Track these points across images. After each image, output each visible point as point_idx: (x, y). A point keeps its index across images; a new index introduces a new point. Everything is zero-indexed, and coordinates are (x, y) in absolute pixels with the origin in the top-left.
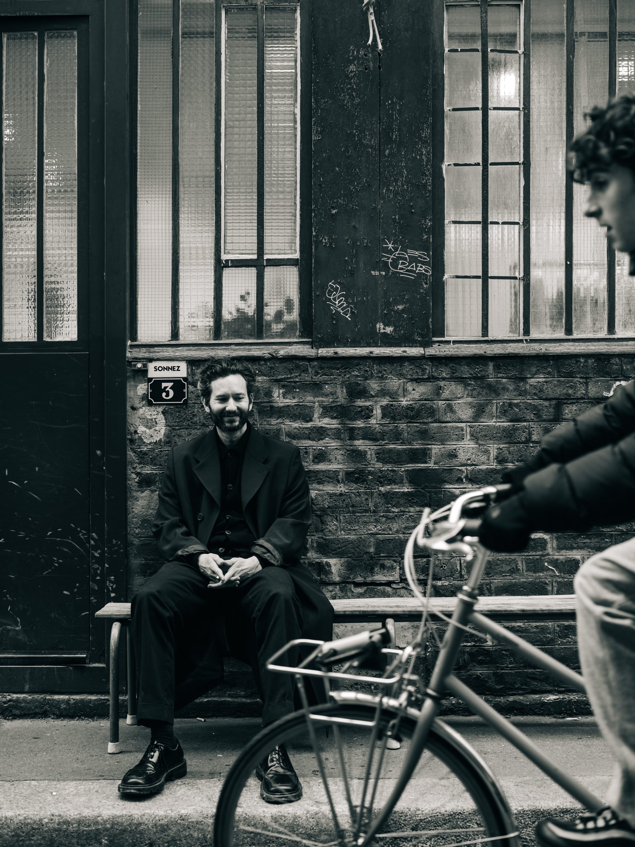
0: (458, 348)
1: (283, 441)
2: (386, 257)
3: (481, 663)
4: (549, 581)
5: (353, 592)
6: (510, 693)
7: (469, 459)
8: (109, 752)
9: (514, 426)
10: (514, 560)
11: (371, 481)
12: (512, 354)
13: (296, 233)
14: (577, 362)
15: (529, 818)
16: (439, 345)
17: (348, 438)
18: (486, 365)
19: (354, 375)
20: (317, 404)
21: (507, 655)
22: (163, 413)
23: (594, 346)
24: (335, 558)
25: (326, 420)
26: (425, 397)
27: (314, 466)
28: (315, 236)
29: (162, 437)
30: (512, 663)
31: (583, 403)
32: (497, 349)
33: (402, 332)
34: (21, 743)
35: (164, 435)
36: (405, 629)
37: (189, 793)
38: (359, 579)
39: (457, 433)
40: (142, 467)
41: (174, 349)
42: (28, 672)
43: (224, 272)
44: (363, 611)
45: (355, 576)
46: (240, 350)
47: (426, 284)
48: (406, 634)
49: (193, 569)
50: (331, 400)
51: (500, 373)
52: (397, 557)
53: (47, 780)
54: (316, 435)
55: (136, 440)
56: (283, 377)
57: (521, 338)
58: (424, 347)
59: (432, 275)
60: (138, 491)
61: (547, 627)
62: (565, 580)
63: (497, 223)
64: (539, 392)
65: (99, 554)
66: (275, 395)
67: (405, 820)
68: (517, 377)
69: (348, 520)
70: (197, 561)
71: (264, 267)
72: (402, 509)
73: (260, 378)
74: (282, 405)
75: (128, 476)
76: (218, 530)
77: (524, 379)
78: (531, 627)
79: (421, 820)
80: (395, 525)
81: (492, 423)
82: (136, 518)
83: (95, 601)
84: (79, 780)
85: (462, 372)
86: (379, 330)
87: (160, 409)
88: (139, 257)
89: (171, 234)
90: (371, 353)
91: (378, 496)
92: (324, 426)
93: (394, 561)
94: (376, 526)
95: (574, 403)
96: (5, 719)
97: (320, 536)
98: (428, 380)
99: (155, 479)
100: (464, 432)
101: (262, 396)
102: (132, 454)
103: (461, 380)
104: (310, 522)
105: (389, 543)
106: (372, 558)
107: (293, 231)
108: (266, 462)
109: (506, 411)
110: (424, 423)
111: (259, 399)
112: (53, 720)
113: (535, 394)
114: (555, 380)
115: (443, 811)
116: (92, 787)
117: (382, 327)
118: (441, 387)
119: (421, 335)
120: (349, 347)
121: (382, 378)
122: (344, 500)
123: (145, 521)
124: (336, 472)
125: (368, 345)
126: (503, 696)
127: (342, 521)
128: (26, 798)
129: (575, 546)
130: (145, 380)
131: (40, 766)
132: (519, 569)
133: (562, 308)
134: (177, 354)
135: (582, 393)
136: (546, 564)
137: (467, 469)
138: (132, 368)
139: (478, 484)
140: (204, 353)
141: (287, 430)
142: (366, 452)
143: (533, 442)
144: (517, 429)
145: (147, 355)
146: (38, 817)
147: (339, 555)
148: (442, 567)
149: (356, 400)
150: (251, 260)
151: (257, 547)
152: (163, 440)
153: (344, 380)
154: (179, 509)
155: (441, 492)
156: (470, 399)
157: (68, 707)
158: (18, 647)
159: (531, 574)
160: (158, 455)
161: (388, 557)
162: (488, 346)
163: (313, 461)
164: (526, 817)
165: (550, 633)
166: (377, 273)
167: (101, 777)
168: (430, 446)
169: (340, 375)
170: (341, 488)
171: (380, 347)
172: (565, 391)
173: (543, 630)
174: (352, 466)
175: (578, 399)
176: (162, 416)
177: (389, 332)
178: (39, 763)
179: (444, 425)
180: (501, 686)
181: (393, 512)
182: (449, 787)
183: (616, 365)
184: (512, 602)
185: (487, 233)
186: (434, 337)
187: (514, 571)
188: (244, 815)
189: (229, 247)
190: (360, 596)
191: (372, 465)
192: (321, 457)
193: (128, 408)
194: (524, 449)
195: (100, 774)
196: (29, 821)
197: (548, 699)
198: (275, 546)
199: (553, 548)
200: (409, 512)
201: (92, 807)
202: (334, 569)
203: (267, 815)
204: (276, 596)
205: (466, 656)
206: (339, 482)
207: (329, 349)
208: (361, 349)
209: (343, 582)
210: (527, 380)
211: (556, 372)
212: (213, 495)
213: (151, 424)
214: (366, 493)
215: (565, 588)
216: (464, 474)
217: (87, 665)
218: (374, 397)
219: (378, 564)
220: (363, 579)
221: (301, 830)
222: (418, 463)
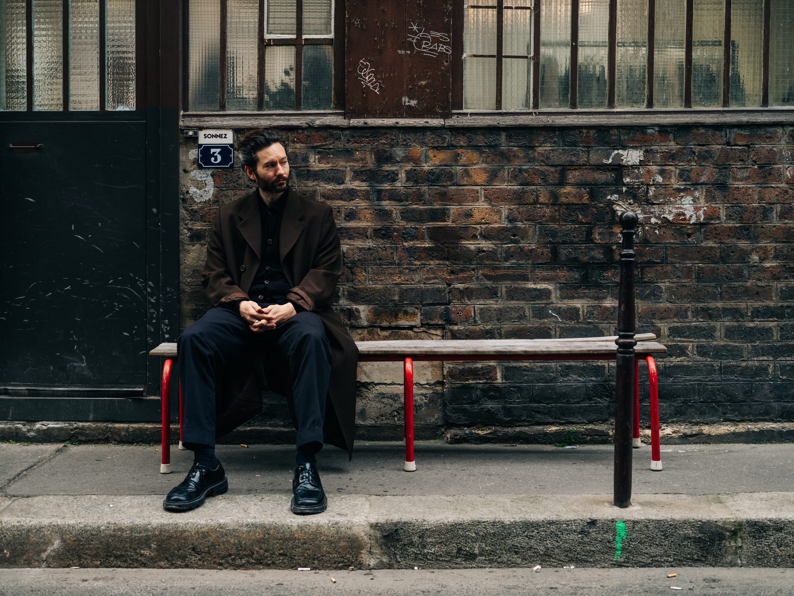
0: (474, 120)
1: (318, 201)
2: (411, 37)
3: (491, 398)
4: (553, 327)
5: (379, 335)
6: (517, 424)
7: (483, 218)
8: (161, 472)
9: (523, 189)
10: (522, 308)
11: (396, 237)
12: (523, 125)
13: (331, 15)
14: (580, 132)
15: (520, 528)
16: (458, 117)
17: (376, 199)
18: (499, 135)
19: (382, 143)
20: (348, 168)
21: (514, 391)
22: (211, 175)
23: (596, 118)
24: (363, 305)
25: (357, 183)
26: (444, 163)
27: (345, 223)
28: (348, 19)
29: (210, 197)
30: (519, 398)
31: (585, 169)
32: (509, 121)
33: (425, 105)
34: (85, 464)
35: (213, 195)
36: (425, 368)
37: (228, 506)
38: (385, 324)
39: (473, 195)
40: (193, 224)
41: (222, 119)
42: (93, 403)
43: (267, 50)
44: (385, 351)
45: (381, 321)
46: (280, 120)
47: (447, 62)
48: (426, 372)
49: (234, 314)
50: (361, 165)
51: (512, 142)
52: (418, 304)
53: (106, 494)
54: (347, 196)
55: (188, 199)
56: (319, 144)
57: (531, 111)
58: (444, 119)
59: (452, 54)
60: (189, 245)
61: (551, 367)
62: (567, 325)
63: (511, 8)
64: (546, 160)
65: (155, 300)
66: (312, 160)
67: (413, 530)
68: (526, 146)
69: (376, 271)
70: (238, 307)
71: (303, 45)
72: (424, 262)
73: (298, 145)
74: (317, 169)
75: (181, 232)
76: (258, 279)
77: (532, 148)
78: (537, 367)
79: (427, 529)
80: (417, 276)
81: (503, 186)
82: (187, 268)
83: (151, 341)
84: (133, 495)
85: (477, 141)
86: (405, 103)
87: (210, 172)
88: (190, 36)
89: (219, 16)
90: (397, 123)
91: (402, 250)
92: (354, 188)
93: (416, 308)
94: (400, 277)
95: (577, 169)
96: (72, 444)
97: (351, 285)
98: (447, 148)
99: (204, 234)
100: (479, 195)
101: (300, 161)
102: (185, 212)
103: (477, 148)
104: (340, 273)
105: (412, 292)
106: (396, 305)
107: (328, 13)
108: (302, 219)
109: (516, 176)
110: (443, 186)
111: (297, 163)
112: (114, 446)
113: (542, 161)
114: (560, 149)
115: (446, 522)
116: (144, 500)
117: (407, 100)
118: (459, 154)
119: (442, 108)
120: (377, 118)
121: (406, 146)
122: (372, 254)
123: (195, 272)
124: (365, 229)
125: (395, 117)
126: (510, 427)
127: (370, 272)
128: (87, 509)
129: (576, 295)
130: (196, 146)
131: (101, 484)
132: (526, 316)
133: (568, 85)
134: (224, 123)
135: (584, 161)
136: (550, 312)
137: (481, 227)
138: (185, 136)
139: (491, 241)
140: (248, 122)
141: (322, 191)
142: (392, 211)
143: (540, 204)
144: (526, 192)
145: (197, 124)
146: (96, 525)
147: (367, 301)
148: (458, 313)
149: (383, 165)
150: (291, 40)
151: (292, 294)
152: (211, 199)
153: (372, 147)
154: (224, 262)
155: (458, 247)
156: (484, 165)
157: (127, 434)
158: (83, 381)
159: (537, 320)
160: (207, 213)
161: (411, 304)
162: (501, 118)
163: (345, 219)
164: (517, 527)
165: (552, 372)
166: (403, 52)
167: (153, 492)
168: (448, 207)
169: (369, 143)
170: (370, 243)
171: (405, 118)
172: (569, 159)
173: (547, 369)
174: (379, 223)
175: (581, 165)
176: (211, 178)
177: (413, 105)
178: (99, 481)
179: (461, 188)
180: (509, 419)
181: (416, 265)
182: (453, 503)
183: (615, 136)
184: (516, 344)
185: (502, 17)
186: (453, 109)
187: (522, 317)
188: (274, 524)
189: (271, 27)
190: (386, 338)
191: (397, 223)
192: (351, 215)
193: (180, 171)
194: (532, 210)
195: (152, 490)
196: (89, 528)
197: (550, 430)
198: (308, 294)
199: (557, 297)
200: (430, 265)
201: (143, 517)
202: (362, 315)
203: (294, 524)
204: (307, 336)
205: (479, 392)
206: (367, 238)
207: (360, 120)
208: (388, 120)
209: (370, 326)
210: (536, 148)
211: (561, 141)
212: (254, 250)
213: (200, 185)
214: (391, 248)
215: (566, 333)
216: (479, 232)
217: (144, 398)
218: (399, 162)
219: (401, 310)
220: (388, 324)
221: (323, 537)
222: (438, 221)
